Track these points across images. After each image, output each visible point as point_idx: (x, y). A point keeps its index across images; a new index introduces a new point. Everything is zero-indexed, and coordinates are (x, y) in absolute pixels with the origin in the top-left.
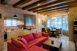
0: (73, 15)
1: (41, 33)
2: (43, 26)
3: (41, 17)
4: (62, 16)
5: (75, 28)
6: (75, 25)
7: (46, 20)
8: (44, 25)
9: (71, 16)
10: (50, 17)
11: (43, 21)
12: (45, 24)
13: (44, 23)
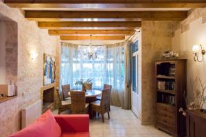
0: (150, 45)
1: (56, 118)
2: (48, 81)
3: (40, 39)
4: (108, 46)
5: (159, 83)
6: (160, 76)
7: (57, 53)
8: (50, 77)
9: (146, 45)
10: (70, 45)
11: (49, 60)
12: (53, 69)
13: (51, 68)
